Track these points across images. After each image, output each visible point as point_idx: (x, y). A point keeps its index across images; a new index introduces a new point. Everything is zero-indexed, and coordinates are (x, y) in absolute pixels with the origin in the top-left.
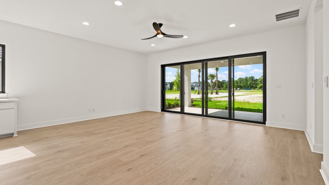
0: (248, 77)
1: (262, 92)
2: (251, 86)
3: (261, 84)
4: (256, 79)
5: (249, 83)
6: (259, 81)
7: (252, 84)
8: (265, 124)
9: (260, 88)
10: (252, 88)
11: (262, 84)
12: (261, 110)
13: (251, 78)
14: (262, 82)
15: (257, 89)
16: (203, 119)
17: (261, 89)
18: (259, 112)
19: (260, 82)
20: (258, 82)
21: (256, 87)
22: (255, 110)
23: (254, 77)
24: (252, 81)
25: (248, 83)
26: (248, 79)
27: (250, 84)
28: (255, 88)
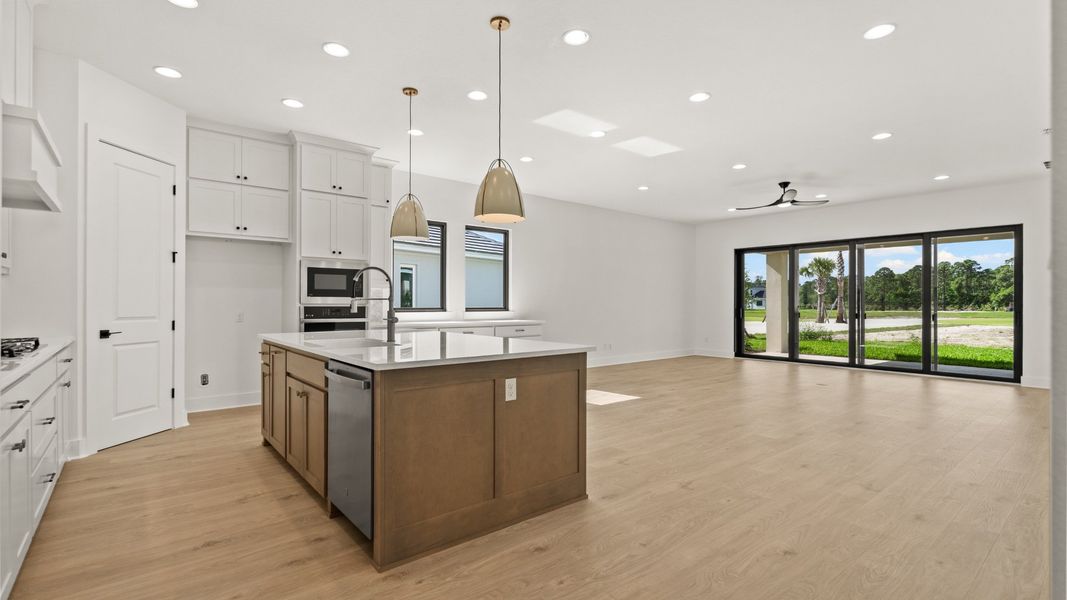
0: (952, 264)
1: (1012, 319)
2: (962, 295)
3: (1007, 287)
4: (987, 271)
5: (953, 286)
6: (998, 276)
7: (968, 287)
8: (1019, 382)
9: (1004, 302)
10: (970, 301)
11: (1011, 289)
12: (1008, 363)
13: (963, 265)
14: (1013, 280)
15: (988, 306)
16: (852, 373)
17: (1007, 305)
18: (1002, 368)
19: (1004, 279)
20: (993, 282)
21: (986, 300)
22: (991, 362)
23: (975, 263)
24: (968, 278)
25: (948, 284)
26: (952, 270)
27: (959, 289)
28: (980, 302)
